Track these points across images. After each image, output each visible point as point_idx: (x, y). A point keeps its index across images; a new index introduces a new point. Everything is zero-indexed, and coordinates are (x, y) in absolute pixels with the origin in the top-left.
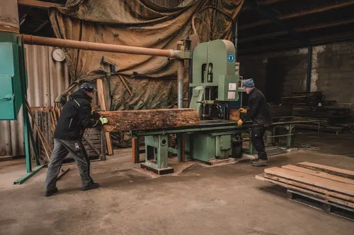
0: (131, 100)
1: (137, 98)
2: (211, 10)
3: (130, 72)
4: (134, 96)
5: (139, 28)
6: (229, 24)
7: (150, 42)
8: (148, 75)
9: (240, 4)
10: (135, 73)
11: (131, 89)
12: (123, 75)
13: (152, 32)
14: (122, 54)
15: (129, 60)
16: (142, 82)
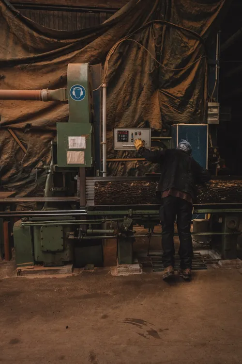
0: (25, 161)
1: (35, 159)
2: (157, 26)
3: (22, 125)
4: (30, 155)
5: (29, 65)
6: (193, 44)
7: (48, 82)
8: (48, 128)
9: (216, 10)
10: (29, 126)
11: (26, 146)
12: (14, 129)
13: (50, 68)
14: (12, 101)
15: (21, 109)
16: (42, 137)
